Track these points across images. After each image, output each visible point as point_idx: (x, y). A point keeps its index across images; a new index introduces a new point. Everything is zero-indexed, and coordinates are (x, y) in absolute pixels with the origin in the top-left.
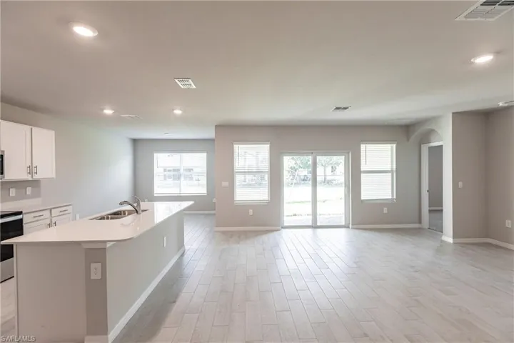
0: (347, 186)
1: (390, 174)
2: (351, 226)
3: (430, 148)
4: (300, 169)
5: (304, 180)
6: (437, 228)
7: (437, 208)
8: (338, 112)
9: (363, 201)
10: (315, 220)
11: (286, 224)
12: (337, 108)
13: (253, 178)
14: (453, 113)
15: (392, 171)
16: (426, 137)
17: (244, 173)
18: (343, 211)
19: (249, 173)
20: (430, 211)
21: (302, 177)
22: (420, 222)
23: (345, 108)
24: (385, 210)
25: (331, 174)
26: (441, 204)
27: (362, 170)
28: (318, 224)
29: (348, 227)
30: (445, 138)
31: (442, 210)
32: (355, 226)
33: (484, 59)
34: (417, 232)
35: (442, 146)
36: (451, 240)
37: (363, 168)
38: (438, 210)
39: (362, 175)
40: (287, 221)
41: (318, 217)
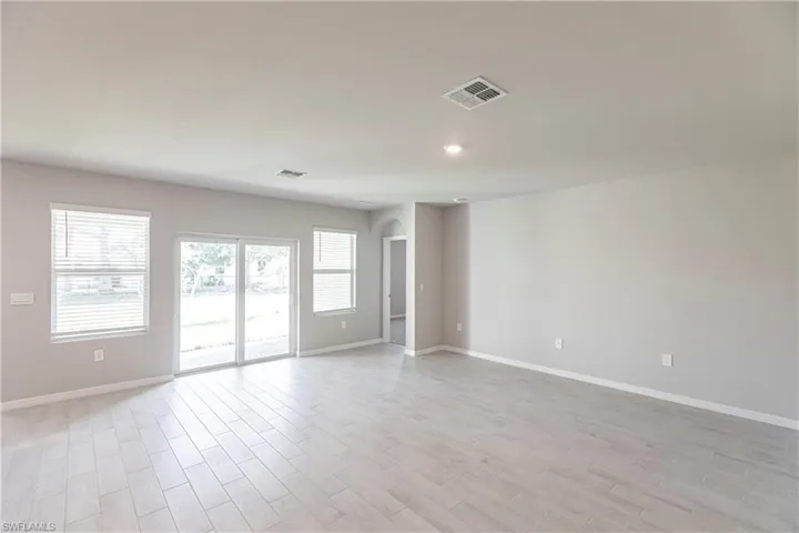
0: (293, 292)
1: (349, 275)
2: (298, 353)
3: (392, 242)
4: (203, 266)
5: (208, 285)
6: (400, 340)
7: (399, 317)
8: (286, 177)
9: (314, 314)
10: (241, 351)
11: (183, 368)
12: (286, 172)
13: (96, 282)
14: (417, 204)
15: (351, 271)
16: (388, 229)
17: (68, 272)
18: (287, 332)
19: (80, 272)
20: (392, 319)
21: (206, 280)
22: (381, 336)
23: (298, 174)
24: (344, 324)
25: (258, 273)
26: (403, 310)
27: (315, 268)
28: (247, 358)
29: (295, 355)
30: (408, 232)
31: (404, 318)
32: (304, 353)
33: (454, 150)
34: (378, 349)
35: (405, 241)
36: (412, 353)
37: (317, 265)
38: (400, 318)
39: (315, 275)
40: (186, 361)
41: (247, 345)
